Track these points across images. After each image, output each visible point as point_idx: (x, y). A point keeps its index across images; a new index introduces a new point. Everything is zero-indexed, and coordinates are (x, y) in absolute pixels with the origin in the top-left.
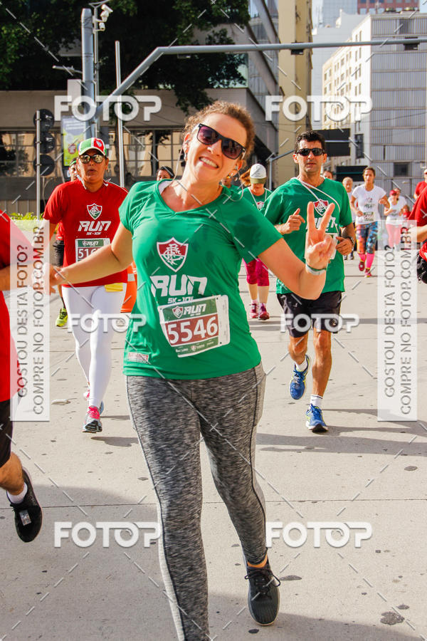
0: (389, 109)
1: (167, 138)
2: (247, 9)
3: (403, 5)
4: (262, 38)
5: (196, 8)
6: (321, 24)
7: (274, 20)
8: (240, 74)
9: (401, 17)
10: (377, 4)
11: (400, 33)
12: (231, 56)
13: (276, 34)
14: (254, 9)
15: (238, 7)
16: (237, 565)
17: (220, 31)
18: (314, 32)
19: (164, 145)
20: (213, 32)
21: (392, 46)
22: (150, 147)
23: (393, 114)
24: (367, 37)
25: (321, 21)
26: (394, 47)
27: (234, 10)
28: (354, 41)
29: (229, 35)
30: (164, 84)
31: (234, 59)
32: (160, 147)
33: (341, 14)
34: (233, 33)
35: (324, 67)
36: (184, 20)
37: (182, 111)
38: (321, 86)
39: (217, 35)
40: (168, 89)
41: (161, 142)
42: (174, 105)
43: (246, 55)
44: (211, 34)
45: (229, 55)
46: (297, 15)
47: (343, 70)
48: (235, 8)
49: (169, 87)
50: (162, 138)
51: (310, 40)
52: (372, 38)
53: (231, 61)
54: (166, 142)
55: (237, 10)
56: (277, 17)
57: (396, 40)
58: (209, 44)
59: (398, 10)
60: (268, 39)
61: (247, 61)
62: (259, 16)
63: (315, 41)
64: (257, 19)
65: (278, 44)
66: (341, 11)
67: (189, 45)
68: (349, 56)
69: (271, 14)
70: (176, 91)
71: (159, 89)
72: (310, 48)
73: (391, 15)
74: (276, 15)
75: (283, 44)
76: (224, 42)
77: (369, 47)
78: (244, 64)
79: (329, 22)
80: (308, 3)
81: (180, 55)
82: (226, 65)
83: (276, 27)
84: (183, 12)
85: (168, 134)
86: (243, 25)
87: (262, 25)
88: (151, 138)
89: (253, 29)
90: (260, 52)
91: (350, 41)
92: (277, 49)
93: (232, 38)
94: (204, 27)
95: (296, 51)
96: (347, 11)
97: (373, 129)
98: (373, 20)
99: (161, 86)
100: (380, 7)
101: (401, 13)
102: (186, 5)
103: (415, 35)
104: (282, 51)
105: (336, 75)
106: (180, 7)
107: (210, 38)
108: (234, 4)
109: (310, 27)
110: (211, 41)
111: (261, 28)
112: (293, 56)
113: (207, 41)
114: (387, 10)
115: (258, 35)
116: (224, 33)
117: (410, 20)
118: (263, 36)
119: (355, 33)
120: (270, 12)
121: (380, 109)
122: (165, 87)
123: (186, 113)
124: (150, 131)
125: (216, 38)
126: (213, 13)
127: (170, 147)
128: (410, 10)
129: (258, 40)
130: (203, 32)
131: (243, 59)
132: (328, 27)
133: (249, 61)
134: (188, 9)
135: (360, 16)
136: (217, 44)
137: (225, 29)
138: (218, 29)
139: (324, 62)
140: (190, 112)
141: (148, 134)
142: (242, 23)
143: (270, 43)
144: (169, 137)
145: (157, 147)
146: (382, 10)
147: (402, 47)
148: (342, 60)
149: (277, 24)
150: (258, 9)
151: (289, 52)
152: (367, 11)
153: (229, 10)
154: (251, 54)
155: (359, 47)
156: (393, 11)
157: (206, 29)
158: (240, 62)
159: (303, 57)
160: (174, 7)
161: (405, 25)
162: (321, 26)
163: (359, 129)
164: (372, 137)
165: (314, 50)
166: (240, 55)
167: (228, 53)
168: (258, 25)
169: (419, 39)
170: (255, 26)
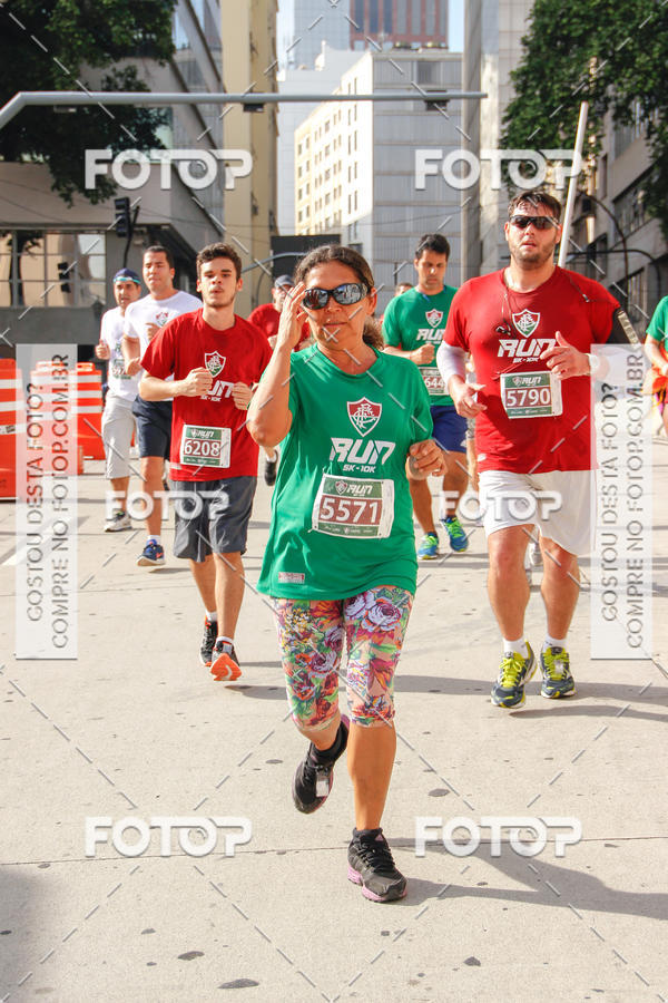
0: (404, 205)
1: (37, 244)
2: (170, 34)
3: (423, 39)
4: (196, 82)
5: (85, 30)
6: (290, 63)
7: (215, 55)
8: (159, 141)
9: (421, 57)
10: (382, 35)
11: (419, 82)
12: (145, 111)
13: (219, 79)
14: (181, 36)
15: (154, 30)
16: (150, 964)
17: (126, 70)
18: (281, 76)
19: (32, 254)
20: (114, 70)
21: (407, 102)
22: (9, 257)
23: (409, 213)
24: (366, 88)
25: (292, 60)
26: (410, 105)
27: (148, 36)
28: (345, 92)
29: (140, 77)
30: (31, 154)
31: (148, 117)
32: (25, 259)
33: (323, 49)
34: (147, 73)
35: (298, 133)
36: (64, 49)
37: (62, 200)
38: (293, 164)
39: (120, 75)
40: (38, 162)
41: (27, 249)
42: (49, 190)
43: (170, 111)
44: (111, 75)
45: (141, 109)
46: (252, 49)
47: (327, 139)
48: (150, 32)
49: (41, 158)
50: (29, 243)
51: (274, 88)
52: (374, 89)
53: (144, 120)
54: (34, 250)
55: (154, 36)
56: (220, 50)
57: (412, 93)
58: (108, 90)
59: (415, 45)
60: (206, 84)
61: (171, 119)
62: (189, 47)
63: (283, 91)
64: (187, 52)
65: (222, 95)
66: (324, 43)
67: (74, 90)
68: (336, 117)
69: (209, 45)
70: (51, 167)
71: (22, 162)
72: (275, 102)
73: (403, 54)
74: (218, 46)
75: (230, 94)
76: (133, 88)
77: (370, 103)
78: (166, 124)
79: (305, 60)
80: (269, 28)
81: (59, 106)
82: (136, 125)
83: (218, 66)
84: (62, 37)
85: (38, 237)
86: (163, 61)
87: (195, 62)
88: (10, 243)
89: (180, 68)
90: (193, 107)
91: (339, 94)
92: (221, 103)
93: (146, 82)
94: (99, 61)
95: (251, 107)
96: (333, 44)
97: (377, 235)
98: (376, 61)
99: (26, 157)
100: (386, 41)
101: (420, 51)
102: (68, 24)
103: (441, 87)
104: (229, 106)
105: (317, 147)
106: (58, 27)
107: (109, 80)
108: (148, 26)
109: (274, 70)
110: (110, 86)
111: (193, 66)
112: (248, 114)
113: (105, 85)
114: (398, 44)
115: (189, 77)
116: (133, 74)
117: (436, 62)
118: (198, 80)
119: (347, 79)
120: (208, 40)
121: (389, 204)
122: (32, 158)
123: (68, 203)
124: (8, 232)
125: (118, 80)
126: (114, 40)
127: (41, 259)
128: (433, 47)
129: (191, 87)
130: (98, 69)
131: (165, 117)
132: (304, 69)
133: (175, 119)
134: (71, 30)
135: (354, 53)
136: (121, 90)
137: (134, 67)
138: (122, 65)
139: (295, 127)
140: (75, 202)
141: (4, 236)
142: (162, 58)
143: (208, 91)
144: (41, 241)
145: (19, 258)
146: (390, 45)
147: (423, 105)
148: (327, 124)
149: (221, 61)
150: (187, 35)
151: (239, 107)
152: (366, 47)
153: (141, 36)
154: (177, 109)
155: (354, 103)
156: (407, 47)
157: (103, 66)
158: (160, 121)
159: (263, 116)
160: (47, 27)
161: (425, 70)
162: (292, 67)
163: (356, 234)
164: (375, 249)
165: (280, 105)
166: (159, 109)
167: (139, 106)
168: (189, 62)
169: (449, 93)
170: (183, 63)
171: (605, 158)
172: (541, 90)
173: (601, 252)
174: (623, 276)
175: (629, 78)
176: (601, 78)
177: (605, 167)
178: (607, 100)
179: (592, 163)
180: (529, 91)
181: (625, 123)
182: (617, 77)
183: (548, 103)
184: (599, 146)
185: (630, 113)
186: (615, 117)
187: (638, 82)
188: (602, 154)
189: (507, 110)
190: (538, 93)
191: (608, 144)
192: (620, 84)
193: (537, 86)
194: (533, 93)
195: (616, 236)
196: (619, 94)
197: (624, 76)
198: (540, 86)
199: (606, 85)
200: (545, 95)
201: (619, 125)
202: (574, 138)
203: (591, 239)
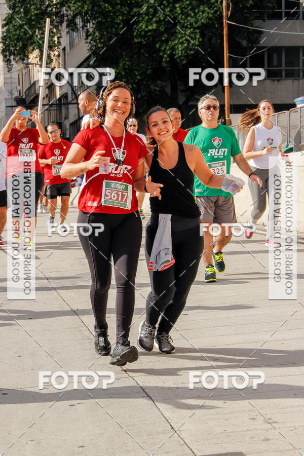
171: (64, 49)
172: (24, 9)
173: (64, 104)
174: (77, 118)
175: (74, 4)
176: (58, 3)
177: (65, 54)
178: (63, 15)
179: (57, 53)
180: (17, 9)
181: (73, 30)
182: (67, 3)
183: (28, 17)
184: (59, 43)
185: (75, 24)
186: (68, 26)
187: (79, 6)
188: (62, 47)
189: (4, 20)
190: (22, 10)
191: (65, 41)
192: (69, 7)
193: (21, 6)
194: (20, 10)
195: (72, 94)
196: (69, 13)
197: (71, 3)
198: (23, 7)
199: (61, 7)
200: (27, 12)
201: (71, 31)
202: (44, 37)
203: (58, 96)
